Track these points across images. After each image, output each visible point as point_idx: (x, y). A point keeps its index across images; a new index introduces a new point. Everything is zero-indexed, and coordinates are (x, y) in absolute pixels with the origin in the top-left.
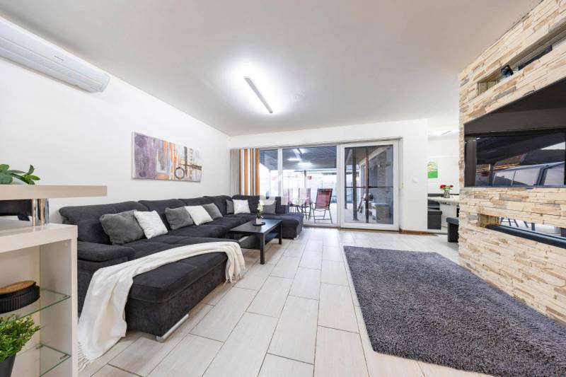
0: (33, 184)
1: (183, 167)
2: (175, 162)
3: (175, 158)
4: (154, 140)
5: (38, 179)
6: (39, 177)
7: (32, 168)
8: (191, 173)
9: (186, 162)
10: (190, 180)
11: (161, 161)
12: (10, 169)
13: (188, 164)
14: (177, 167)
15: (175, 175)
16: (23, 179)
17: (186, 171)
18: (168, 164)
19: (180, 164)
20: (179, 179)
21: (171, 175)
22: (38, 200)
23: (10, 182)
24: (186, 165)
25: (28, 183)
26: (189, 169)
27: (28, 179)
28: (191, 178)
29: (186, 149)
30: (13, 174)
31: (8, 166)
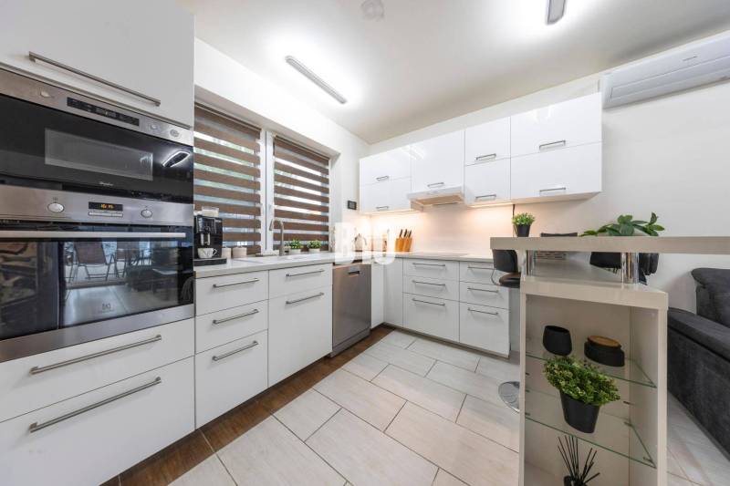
0: (656, 235)
5: (661, 229)
6: (664, 227)
7: (654, 217)
12: (634, 219)
16: (644, 230)
22: (627, 254)
23: (632, 234)
25: (650, 234)
27: (651, 229)
30: (636, 224)
31: (631, 217)
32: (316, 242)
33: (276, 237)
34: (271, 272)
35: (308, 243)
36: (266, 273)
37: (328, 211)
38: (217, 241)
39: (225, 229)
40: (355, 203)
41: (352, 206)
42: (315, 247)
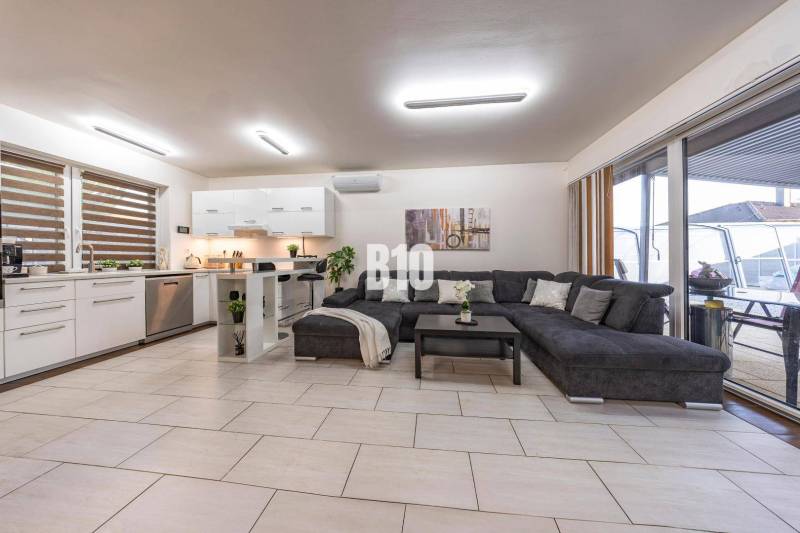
1: (458, 234)
2: (447, 230)
3: (447, 225)
4: (423, 211)
8: (470, 238)
9: (463, 227)
10: (470, 248)
11: (431, 232)
13: (466, 228)
14: (450, 233)
15: (447, 244)
17: (463, 238)
18: (439, 232)
19: (453, 230)
20: (453, 248)
21: (442, 244)
24: (462, 230)
26: (466, 235)
28: (470, 245)
29: (462, 210)
32: (136, 262)
33: (84, 257)
34: (78, 282)
35: (127, 262)
36: (73, 282)
37: (154, 235)
38: (17, 260)
39: (25, 252)
40: (188, 229)
41: (184, 230)
42: (135, 266)
